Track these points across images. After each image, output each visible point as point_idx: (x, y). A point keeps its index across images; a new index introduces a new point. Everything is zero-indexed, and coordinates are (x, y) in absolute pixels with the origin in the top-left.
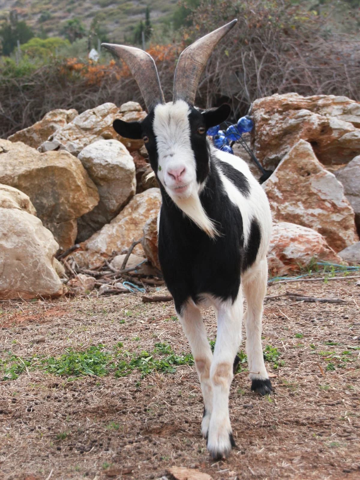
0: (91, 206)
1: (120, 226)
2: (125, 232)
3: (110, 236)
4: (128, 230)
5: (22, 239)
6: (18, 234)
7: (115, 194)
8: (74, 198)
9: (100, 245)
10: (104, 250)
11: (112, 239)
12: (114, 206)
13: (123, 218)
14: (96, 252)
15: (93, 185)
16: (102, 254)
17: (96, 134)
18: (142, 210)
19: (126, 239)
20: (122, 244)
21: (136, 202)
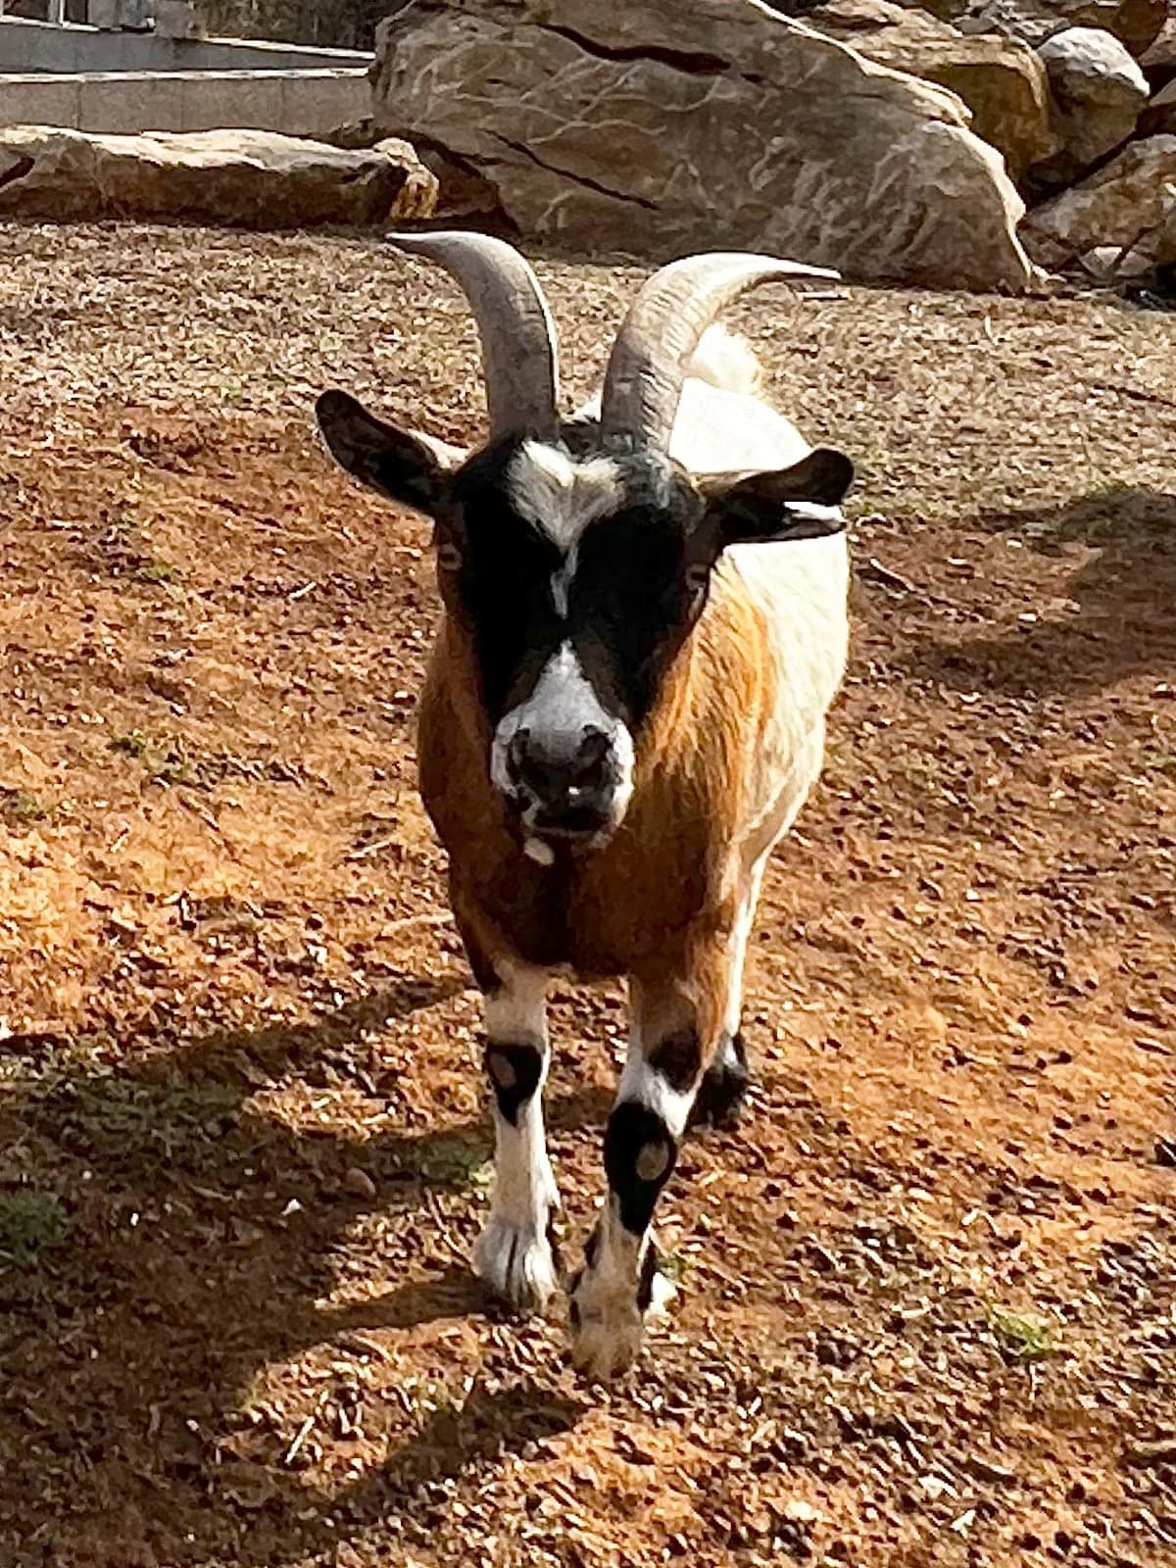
0: (1052, 150)
1: (1100, 196)
2: (1110, 209)
3: (1079, 211)
4: (1115, 205)
5: (977, 183)
6: (970, 175)
7: (1095, 132)
8: (1023, 131)
9: (1057, 224)
10: (1064, 234)
11: (1083, 218)
12: (1088, 156)
13: (1107, 184)
14: (1049, 237)
15: (1057, 110)
16: (1061, 242)
17: (1065, 15)
18: (1146, 173)
19: (1111, 220)
20: (1103, 229)
21: (1133, 155)
